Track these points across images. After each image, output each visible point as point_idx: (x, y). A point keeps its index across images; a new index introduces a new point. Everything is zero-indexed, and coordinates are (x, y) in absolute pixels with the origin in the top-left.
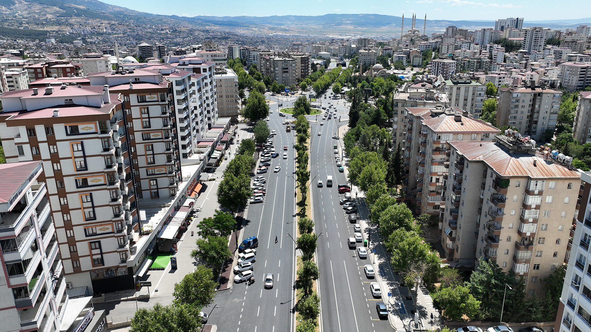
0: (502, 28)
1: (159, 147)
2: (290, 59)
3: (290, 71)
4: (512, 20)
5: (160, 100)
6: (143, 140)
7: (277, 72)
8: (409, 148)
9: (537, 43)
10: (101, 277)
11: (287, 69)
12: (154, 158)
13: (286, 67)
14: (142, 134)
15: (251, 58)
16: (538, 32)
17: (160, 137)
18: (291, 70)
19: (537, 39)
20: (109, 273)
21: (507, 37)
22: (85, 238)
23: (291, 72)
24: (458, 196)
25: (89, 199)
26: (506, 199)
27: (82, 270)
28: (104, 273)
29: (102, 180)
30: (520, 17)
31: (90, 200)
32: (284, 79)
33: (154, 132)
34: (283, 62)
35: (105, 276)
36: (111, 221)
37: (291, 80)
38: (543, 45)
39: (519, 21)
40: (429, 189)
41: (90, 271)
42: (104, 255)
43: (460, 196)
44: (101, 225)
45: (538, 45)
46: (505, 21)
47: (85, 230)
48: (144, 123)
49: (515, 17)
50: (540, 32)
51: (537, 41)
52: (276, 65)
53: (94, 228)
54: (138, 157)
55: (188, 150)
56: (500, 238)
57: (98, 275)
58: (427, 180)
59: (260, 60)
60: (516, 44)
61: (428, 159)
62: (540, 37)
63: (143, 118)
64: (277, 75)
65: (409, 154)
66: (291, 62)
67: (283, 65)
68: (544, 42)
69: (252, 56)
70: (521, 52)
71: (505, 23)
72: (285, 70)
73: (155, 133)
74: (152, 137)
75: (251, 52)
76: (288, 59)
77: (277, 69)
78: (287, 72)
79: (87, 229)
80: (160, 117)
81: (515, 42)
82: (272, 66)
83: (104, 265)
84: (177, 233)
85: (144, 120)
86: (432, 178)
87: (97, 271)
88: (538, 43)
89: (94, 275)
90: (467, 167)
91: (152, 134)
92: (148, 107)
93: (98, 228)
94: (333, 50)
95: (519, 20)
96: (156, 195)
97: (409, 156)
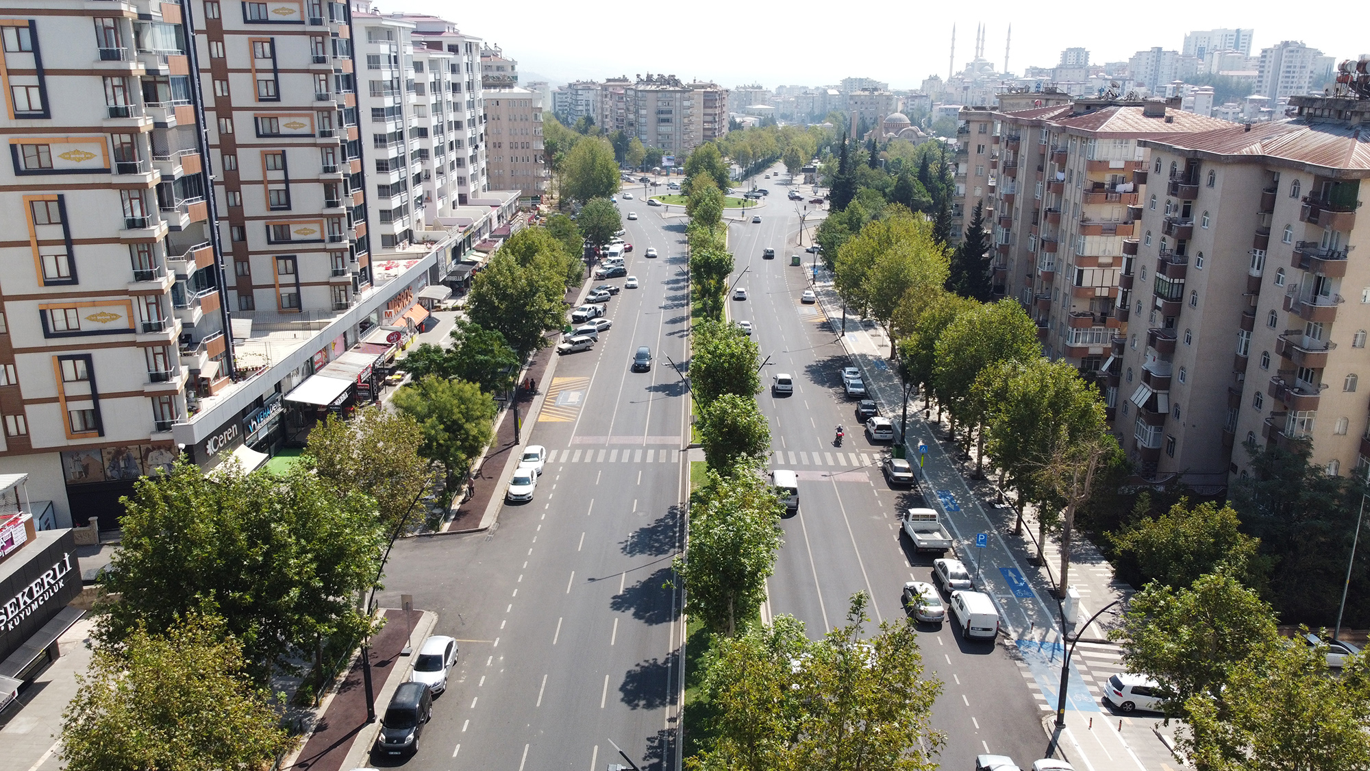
0: (1201, 53)
1: (304, 162)
2: (677, 89)
3: (675, 117)
4: (1226, 35)
5: (307, 21)
6: (258, 136)
7: (643, 120)
8: (1006, 222)
9: (1290, 80)
10: (95, 476)
11: (670, 112)
12: (287, 191)
13: (667, 108)
14: (256, 119)
15: (580, 108)
16: (1295, 54)
17: (307, 130)
18: (678, 117)
19: (1292, 70)
20: (122, 465)
21: (1214, 70)
22: (42, 342)
23: (678, 121)
24: (1176, 281)
25: (56, 217)
26: (1347, 250)
27: (35, 445)
28: (107, 464)
29: (95, 154)
30: (1244, 27)
31: (59, 220)
32: (660, 137)
33: (290, 115)
34: (660, 95)
35: (109, 474)
36: (125, 292)
37: (678, 142)
38: (1306, 85)
39: (1241, 37)
40: (1073, 310)
41: (63, 452)
42: (102, 402)
43: (1182, 281)
44: (94, 304)
45: (1294, 85)
46: (1208, 36)
47: (43, 313)
48: (262, 85)
49: (1232, 27)
50: (1299, 54)
51: (1291, 75)
52: (641, 103)
53: (71, 313)
54: (243, 187)
55: (398, 227)
56: (1324, 381)
57: (86, 468)
58: (1064, 282)
59: (602, 102)
60: (1238, 83)
61: (1069, 223)
62: (1298, 65)
63: (258, 71)
64: (644, 129)
65: (1007, 235)
66: (678, 95)
67: (660, 104)
68: (1307, 80)
69: (584, 102)
70: (1253, 101)
71: (1206, 40)
72: (664, 117)
73: (293, 119)
74: (283, 131)
75: (580, 92)
76: (671, 89)
77: (643, 112)
78: (667, 121)
79: (48, 313)
80: (308, 71)
81: (1235, 79)
82: (631, 108)
83: (102, 434)
84: (345, 396)
85: (260, 76)
86: (1081, 273)
87: (83, 457)
88: (1295, 80)
89: (75, 470)
90: (1211, 183)
91: (283, 121)
92: (272, 39)
93: (84, 312)
94: (781, 106)
95: (1241, 34)
96: (294, 303)
97: (1007, 241)
